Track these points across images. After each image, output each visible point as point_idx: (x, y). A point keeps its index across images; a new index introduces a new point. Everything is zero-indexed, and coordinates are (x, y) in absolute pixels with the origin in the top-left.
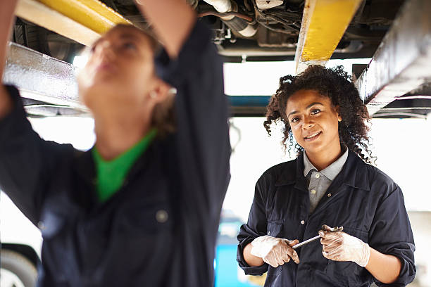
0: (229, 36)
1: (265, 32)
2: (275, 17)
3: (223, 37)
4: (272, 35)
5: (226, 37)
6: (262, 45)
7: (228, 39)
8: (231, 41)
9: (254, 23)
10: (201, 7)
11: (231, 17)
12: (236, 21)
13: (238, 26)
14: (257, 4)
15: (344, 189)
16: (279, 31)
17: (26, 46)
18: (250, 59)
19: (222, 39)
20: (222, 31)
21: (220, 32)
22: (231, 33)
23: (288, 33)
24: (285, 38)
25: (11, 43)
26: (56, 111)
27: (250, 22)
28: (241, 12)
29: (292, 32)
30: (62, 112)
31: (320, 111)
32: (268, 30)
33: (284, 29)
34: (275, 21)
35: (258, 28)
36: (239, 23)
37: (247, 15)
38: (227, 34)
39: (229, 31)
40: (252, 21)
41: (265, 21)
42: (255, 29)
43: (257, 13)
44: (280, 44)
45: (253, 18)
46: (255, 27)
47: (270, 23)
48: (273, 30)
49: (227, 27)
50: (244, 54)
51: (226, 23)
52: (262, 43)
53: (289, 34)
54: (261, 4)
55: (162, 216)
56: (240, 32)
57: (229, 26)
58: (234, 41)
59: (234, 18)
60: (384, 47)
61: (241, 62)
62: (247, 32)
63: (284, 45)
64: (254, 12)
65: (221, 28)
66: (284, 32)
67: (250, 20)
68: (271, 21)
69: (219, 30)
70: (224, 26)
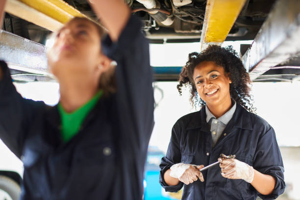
0: (154, 25)
1: (179, 22)
2: (186, 12)
3: (151, 26)
4: (185, 24)
5: (153, 26)
6: (177, 32)
7: (154, 28)
8: (156, 29)
9: (171, 16)
10: (135, 5)
11: (156, 12)
12: (159, 15)
13: (161, 18)
14: (174, 3)
15: (235, 130)
16: (189, 21)
17: (13, 33)
18: (169, 41)
19: (149, 27)
20: (150, 22)
21: (147, 23)
22: (156, 23)
24: (194, 26)
25: (2, 31)
26: (34, 78)
27: (169, 15)
28: (162, 8)
29: (199, 22)
30: (38, 79)
31: (216, 76)
32: (182, 21)
33: (192, 20)
34: (187, 15)
35: (175, 19)
36: (161, 16)
37: (167, 11)
39: (154, 22)
41: (179, 14)
42: (172, 20)
43: (174, 9)
44: (190, 30)
45: (171, 12)
46: (173, 18)
47: (183, 16)
48: (185, 21)
49: (153, 19)
50: (165, 37)
51: (152, 16)
52: (178, 30)
53: (196, 24)
54: (177, 3)
55: (107, 151)
56: (162, 22)
58: (158, 29)
59: (158, 13)
60: (262, 32)
61: (163, 43)
62: (167, 23)
63: (193, 31)
64: (171, 8)
65: (149, 20)
66: (193, 22)
67: (169, 14)
68: (184, 14)
69: (147, 21)
70: (150, 18)
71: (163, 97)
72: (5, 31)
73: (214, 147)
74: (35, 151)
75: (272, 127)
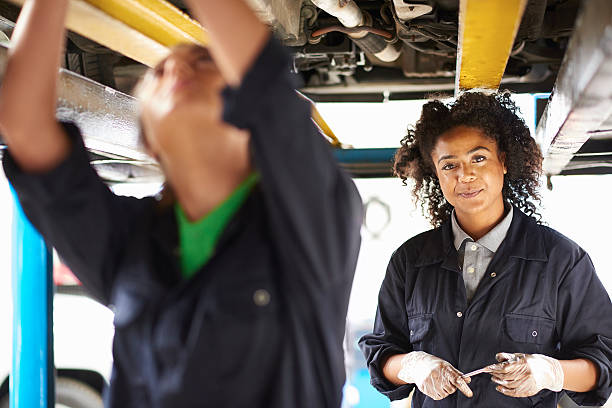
0: (362, 63)
1: (413, 55)
2: (422, 30)
3: (355, 63)
4: (423, 60)
5: (359, 63)
6: (409, 75)
7: (362, 67)
8: (366, 69)
9: (394, 41)
10: (323, 22)
11: (363, 33)
12: (370, 39)
13: (373, 46)
14: (398, 13)
15: (512, 265)
16: (431, 52)
17: (83, 75)
18: (394, 97)
19: (352, 66)
20: (352, 54)
21: (348, 56)
22: (366, 58)
23: (443, 55)
24: (441, 63)
25: (61, 70)
26: (128, 172)
27: (390, 39)
28: (376, 26)
29: (449, 54)
30: (135, 174)
31: (484, 158)
32: (417, 51)
33: (437, 49)
34: (424, 38)
35: (402, 50)
36: (374, 43)
37: (383, 30)
38: (359, 60)
39: (362, 55)
40: (392, 38)
41: (409, 37)
42: (398, 51)
43: (399, 27)
44: (434, 72)
45: (393, 34)
46: (398, 46)
47: (416, 40)
48: (422, 51)
49: (358, 49)
50: (386, 89)
51: (357, 42)
52: (409, 71)
53: (445, 57)
54: (403, 12)
55: (262, 298)
56: (377, 55)
57: (361, 46)
58: (370, 69)
59: (367, 35)
61: (382, 101)
62: (387, 56)
63: (439, 73)
64: (393, 24)
65: (350, 51)
66: (437, 53)
67: (389, 37)
68: (418, 36)
69: (348, 53)
70: (354, 48)
71: (389, 219)
72: (67, 71)
73: (472, 300)
74: (135, 295)
75: (587, 252)
